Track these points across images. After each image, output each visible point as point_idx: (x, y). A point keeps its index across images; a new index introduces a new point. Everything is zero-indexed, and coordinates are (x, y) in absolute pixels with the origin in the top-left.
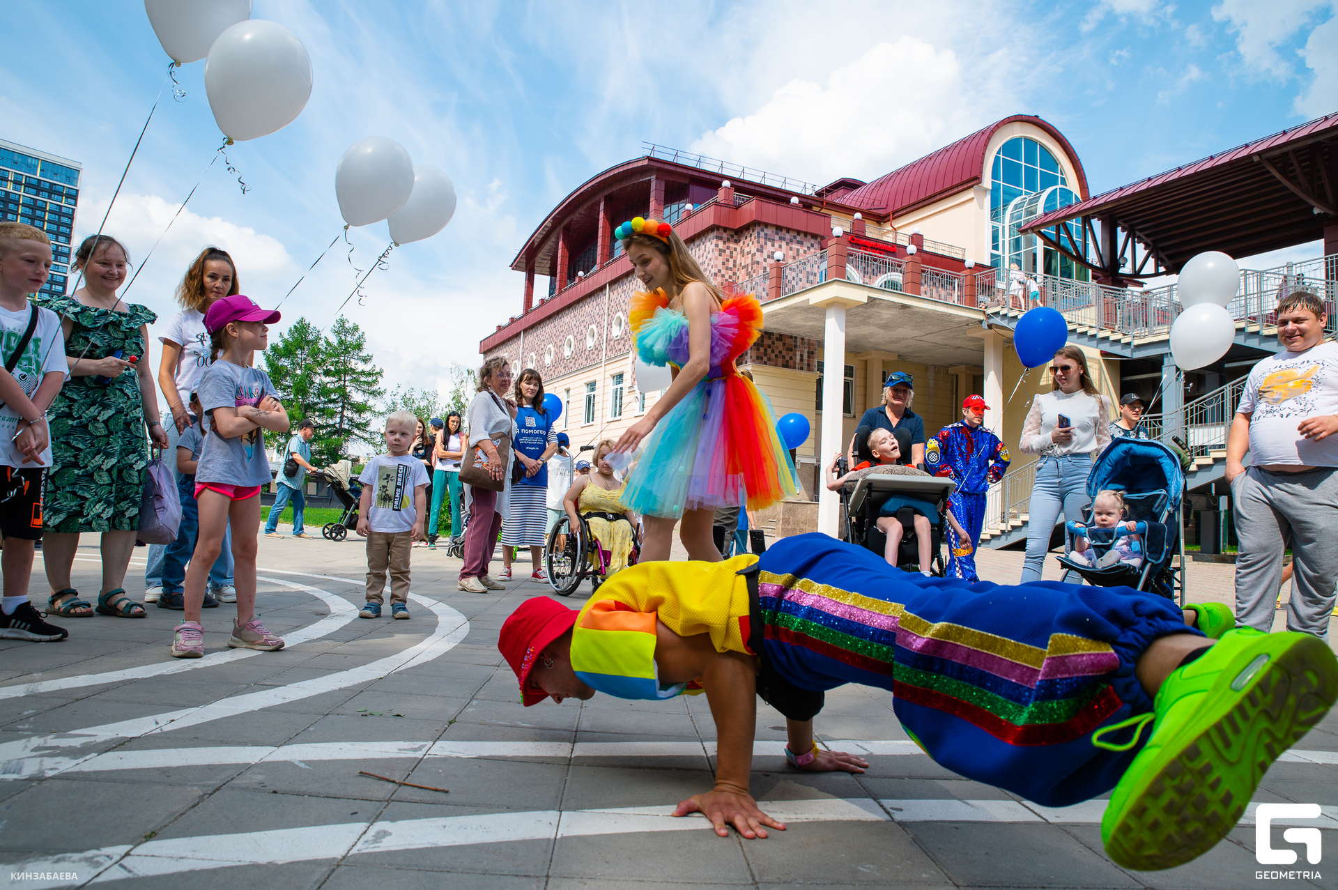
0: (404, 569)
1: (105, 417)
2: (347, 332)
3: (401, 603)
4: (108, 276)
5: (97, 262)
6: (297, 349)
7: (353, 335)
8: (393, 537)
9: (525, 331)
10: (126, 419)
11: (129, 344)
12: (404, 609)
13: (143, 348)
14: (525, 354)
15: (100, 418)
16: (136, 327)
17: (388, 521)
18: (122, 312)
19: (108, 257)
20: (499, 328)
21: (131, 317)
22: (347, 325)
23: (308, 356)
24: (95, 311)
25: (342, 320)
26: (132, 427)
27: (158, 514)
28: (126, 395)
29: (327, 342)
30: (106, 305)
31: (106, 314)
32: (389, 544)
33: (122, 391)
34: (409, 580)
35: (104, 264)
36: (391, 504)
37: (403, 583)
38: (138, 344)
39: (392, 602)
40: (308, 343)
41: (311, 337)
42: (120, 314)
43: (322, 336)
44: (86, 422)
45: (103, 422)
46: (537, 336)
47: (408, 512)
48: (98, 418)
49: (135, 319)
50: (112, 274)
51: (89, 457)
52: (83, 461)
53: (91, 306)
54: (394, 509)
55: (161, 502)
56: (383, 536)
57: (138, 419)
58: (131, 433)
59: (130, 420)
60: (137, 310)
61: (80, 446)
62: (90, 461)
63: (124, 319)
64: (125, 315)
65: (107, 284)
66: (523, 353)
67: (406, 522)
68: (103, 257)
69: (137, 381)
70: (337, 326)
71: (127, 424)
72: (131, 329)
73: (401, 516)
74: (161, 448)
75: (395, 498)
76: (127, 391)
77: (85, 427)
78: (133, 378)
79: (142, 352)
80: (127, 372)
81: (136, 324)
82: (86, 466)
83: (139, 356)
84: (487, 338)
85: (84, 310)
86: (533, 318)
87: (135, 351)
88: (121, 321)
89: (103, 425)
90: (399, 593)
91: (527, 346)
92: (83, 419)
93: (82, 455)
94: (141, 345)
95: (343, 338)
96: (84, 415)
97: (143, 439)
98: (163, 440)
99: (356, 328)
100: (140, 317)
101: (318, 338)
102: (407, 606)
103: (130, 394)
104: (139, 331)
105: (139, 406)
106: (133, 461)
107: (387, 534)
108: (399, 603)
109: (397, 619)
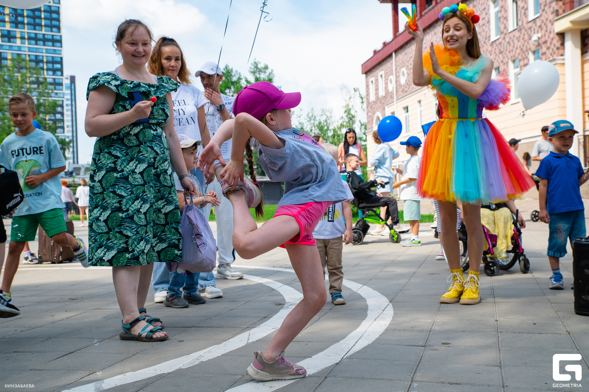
0: (338, 266)
1: (141, 170)
2: (260, 71)
3: (337, 292)
4: (136, 54)
5: (127, 43)
6: (226, 89)
7: (265, 72)
8: (329, 241)
9: (396, 51)
10: (156, 172)
11: (156, 110)
12: (341, 296)
13: (168, 113)
14: (398, 70)
15: (137, 171)
16: (162, 96)
17: (325, 230)
18: (151, 83)
19: (134, 37)
20: (375, 52)
21: (158, 87)
22: (259, 66)
23: (234, 93)
24: (131, 83)
25: (255, 63)
26: (162, 178)
27: (201, 249)
28: (155, 151)
29: (247, 81)
30: (138, 78)
31: (139, 85)
32: (326, 247)
33: (152, 148)
34: (342, 273)
35: (133, 44)
36: (326, 217)
37: (338, 277)
38: (163, 110)
39: (331, 292)
40: (233, 83)
41: (234, 79)
42: (150, 86)
43: (242, 77)
44: (127, 174)
45: (140, 173)
46: (406, 54)
47: (339, 223)
48: (136, 171)
49: (160, 89)
50: (138, 52)
51: (130, 203)
52: (126, 206)
53: (128, 80)
54: (329, 221)
55: (201, 239)
56: (322, 241)
57: (166, 171)
58: (161, 183)
59: (159, 172)
60: (163, 82)
61: (123, 194)
62: (130, 206)
63: (153, 89)
64: (153, 86)
65: (136, 60)
66: (396, 69)
67: (338, 230)
68: (130, 39)
69: (163, 139)
70: (253, 67)
71: (157, 176)
72: (158, 97)
73: (334, 225)
74: (191, 195)
75: (329, 212)
76: (155, 148)
77: (126, 178)
78: (160, 137)
79: (167, 116)
80: (155, 133)
81: (161, 94)
82: (128, 210)
83: (165, 120)
84: (367, 61)
85: (123, 83)
86: (401, 41)
87: (161, 115)
88: (150, 92)
89: (140, 176)
90: (336, 284)
91: (398, 64)
92: (125, 172)
93: (124, 201)
94: (167, 111)
95: (258, 76)
96: (125, 169)
97: (170, 187)
98: (192, 189)
99: (266, 68)
100: (164, 87)
101: (239, 79)
102: (342, 293)
103: (158, 151)
104: (165, 99)
105: (166, 160)
106: (161, 206)
107: (324, 240)
108: (336, 292)
109: (336, 305)
